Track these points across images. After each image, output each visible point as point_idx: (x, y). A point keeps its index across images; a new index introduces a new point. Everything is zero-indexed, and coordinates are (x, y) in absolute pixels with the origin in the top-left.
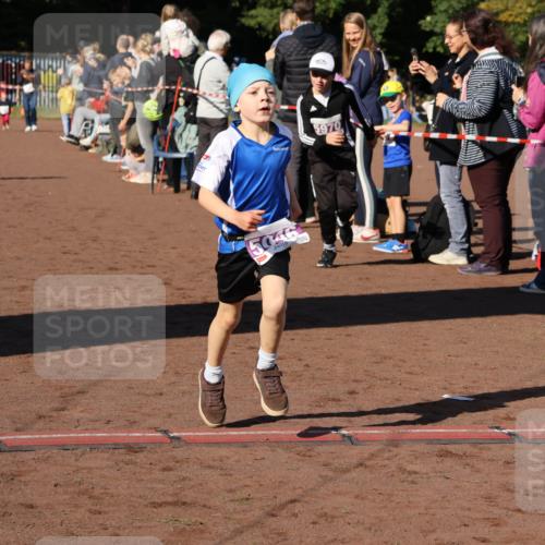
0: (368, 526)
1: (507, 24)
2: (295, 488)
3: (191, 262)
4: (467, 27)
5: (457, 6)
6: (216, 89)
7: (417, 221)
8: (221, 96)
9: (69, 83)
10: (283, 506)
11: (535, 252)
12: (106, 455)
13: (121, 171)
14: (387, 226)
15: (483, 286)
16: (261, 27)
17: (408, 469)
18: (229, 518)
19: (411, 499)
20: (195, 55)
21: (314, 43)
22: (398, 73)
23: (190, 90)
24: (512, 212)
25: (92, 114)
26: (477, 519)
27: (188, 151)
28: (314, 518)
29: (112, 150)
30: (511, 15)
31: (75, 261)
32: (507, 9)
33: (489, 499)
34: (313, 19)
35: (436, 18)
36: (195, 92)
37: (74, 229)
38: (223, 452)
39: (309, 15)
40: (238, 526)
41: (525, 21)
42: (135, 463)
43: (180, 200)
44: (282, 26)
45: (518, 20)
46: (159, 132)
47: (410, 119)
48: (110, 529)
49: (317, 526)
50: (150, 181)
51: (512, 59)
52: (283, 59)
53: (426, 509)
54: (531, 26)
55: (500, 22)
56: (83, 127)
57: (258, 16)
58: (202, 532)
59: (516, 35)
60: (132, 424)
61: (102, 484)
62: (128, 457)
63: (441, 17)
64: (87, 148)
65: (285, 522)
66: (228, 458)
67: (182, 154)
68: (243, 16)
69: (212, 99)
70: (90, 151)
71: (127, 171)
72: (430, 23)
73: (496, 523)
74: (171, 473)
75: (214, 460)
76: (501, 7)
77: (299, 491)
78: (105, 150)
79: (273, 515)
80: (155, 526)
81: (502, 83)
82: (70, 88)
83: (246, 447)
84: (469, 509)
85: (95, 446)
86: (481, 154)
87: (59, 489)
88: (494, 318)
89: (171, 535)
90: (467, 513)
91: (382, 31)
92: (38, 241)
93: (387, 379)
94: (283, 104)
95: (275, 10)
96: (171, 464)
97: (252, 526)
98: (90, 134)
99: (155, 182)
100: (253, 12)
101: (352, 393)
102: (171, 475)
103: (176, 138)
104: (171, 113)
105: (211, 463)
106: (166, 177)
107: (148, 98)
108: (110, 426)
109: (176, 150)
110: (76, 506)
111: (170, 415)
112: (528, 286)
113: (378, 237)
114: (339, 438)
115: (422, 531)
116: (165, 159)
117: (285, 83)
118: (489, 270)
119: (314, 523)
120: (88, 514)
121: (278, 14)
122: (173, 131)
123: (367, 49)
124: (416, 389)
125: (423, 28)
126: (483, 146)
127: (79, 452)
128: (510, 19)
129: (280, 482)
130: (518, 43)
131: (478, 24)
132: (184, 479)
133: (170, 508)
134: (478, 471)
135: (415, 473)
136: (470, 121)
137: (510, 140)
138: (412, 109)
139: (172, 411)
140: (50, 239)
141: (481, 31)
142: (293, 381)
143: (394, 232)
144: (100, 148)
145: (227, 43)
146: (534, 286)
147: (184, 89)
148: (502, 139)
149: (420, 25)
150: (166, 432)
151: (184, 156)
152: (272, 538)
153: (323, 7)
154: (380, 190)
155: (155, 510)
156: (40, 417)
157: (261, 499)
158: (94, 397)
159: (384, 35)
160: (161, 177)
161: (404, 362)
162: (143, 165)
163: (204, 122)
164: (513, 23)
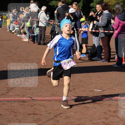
0: (77, 119)
1: (110, 5)
2: (61, 111)
3: (37, 59)
4: (101, 5)
5: (99, 1)
6: (43, 20)
7: (89, 50)
8: (44, 21)
9: (9, 18)
10: (58, 115)
11: (116, 57)
12: (18, 103)
13: (21, 38)
14: (82, 51)
15: (104, 65)
16: (54, 6)
17: (87, 106)
18: (46, 117)
19: (87, 113)
20: (39, 12)
21: (66, 9)
22: (85, 16)
23: (37, 20)
24: (111, 48)
25: (15, 25)
26: (102, 118)
27: (37, 34)
28: (65, 117)
29: (19, 33)
30: (111, 3)
31: (11, 59)
32: (110, 2)
33: (105, 113)
34: (66, 4)
35: (94, 4)
36: (39, 20)
37: (10, 51)
38: (45, 102)
39: (65, 3)
40: (48, 119)
41: (114, 5)
42: (25, 105)
43: (35, 45)
44: (58, 5)
45: (113, 4)
46: (30, 29)
47: (88, 27)
48: (19, 120)
49: (66, 119)
50: (28, 41)
51: (111, 13)
52: (59, 13)
53: (91, 115)
54: (115, 6)
55: (108, 5)
56: (12, 28)
57: (53, 3)
58: (40, 120)
59: (112, 8)
60: (24, 96)
61: (17, 109)
62: (23, 104)
63: (95, 4)
64: (13, 33)
65: (58, 118)
66: (46, 104)
67: (35, 35)
68: (49, 3)
69: (42, 22)
70: (14, 34)
71: (23, 38)
72: (92, 5)
73: (107, 119)
74: (33, 107)
75: (43, 104)
76: (109, 1)
77: (62, 111)
78: (18, 34)
79: (56, 117)
80: (29, 119)
81: (109, 18)
82: (9, 19)
83: (49, 101)
84: (100, 115)
85: (15, 101)
86: (104, 35)
87: (7, 111)
88: (107, 72)
89: (33, 121)
90: (100, 116)
91: (81, 7)
92: (2, 54)
93: (82, 86)
94: (59, 23)
95: (57, 2)
96: (33, 105)
97: (51, 119)
98: (14, 30)
99: (29, 41)
100: (52, 2)
101: (74, 89)
102: (33, 108)
103: (34, 31)
104: (33, 25)
105: (42, 105)
106: (32, 40)
107: (28, 22)
108: (19, 96)
109: (34, 34)
110: (11, 115)
111: (32, 94)
112: (114, 65)
113: (80, 54)
114: (71, 99)
115: (90, 120)
116: (31, 36)
117: (59, 18)
118: (106, 61)
119: (65, 119)
120: (14, 116)
121: (58, 2)
122: (33, 29)
123: (78, 11)
124: (89, 88)
125: (91, 6)
126: (104, 33)
127: (11, 102)
128: (111, 4)
129: (58, 109)
130: (112, 10)
131: (104, 5)
132: (36, 108)
133: (32, 115)
134: (103, 107)
135: (88, 107)
136: (102, 27)
137: (111, 32)
138: (88, 24)
139: (33, 93)
140: (5, 54)
141: (104, 7)
142: (61, 86)
143: (84, 53)
144: (17, 33)
145: (46, 9)
146: (116, 65)
147: (36, 19)
148: (109, 32)
149: (90, 5)
150: (31, 98)
151: (36, 35)
152: (56, 122)
153: (68, 1)
154: (81, 43)
155: (29, 115)
156: (3, 94)
157: (53, 113)
158: (15, 90)
159: (82, 7)
160: (30, 40)
161: (86, 82)
162: (26, 37)
163: (41, 27)
164: (112, 5)
